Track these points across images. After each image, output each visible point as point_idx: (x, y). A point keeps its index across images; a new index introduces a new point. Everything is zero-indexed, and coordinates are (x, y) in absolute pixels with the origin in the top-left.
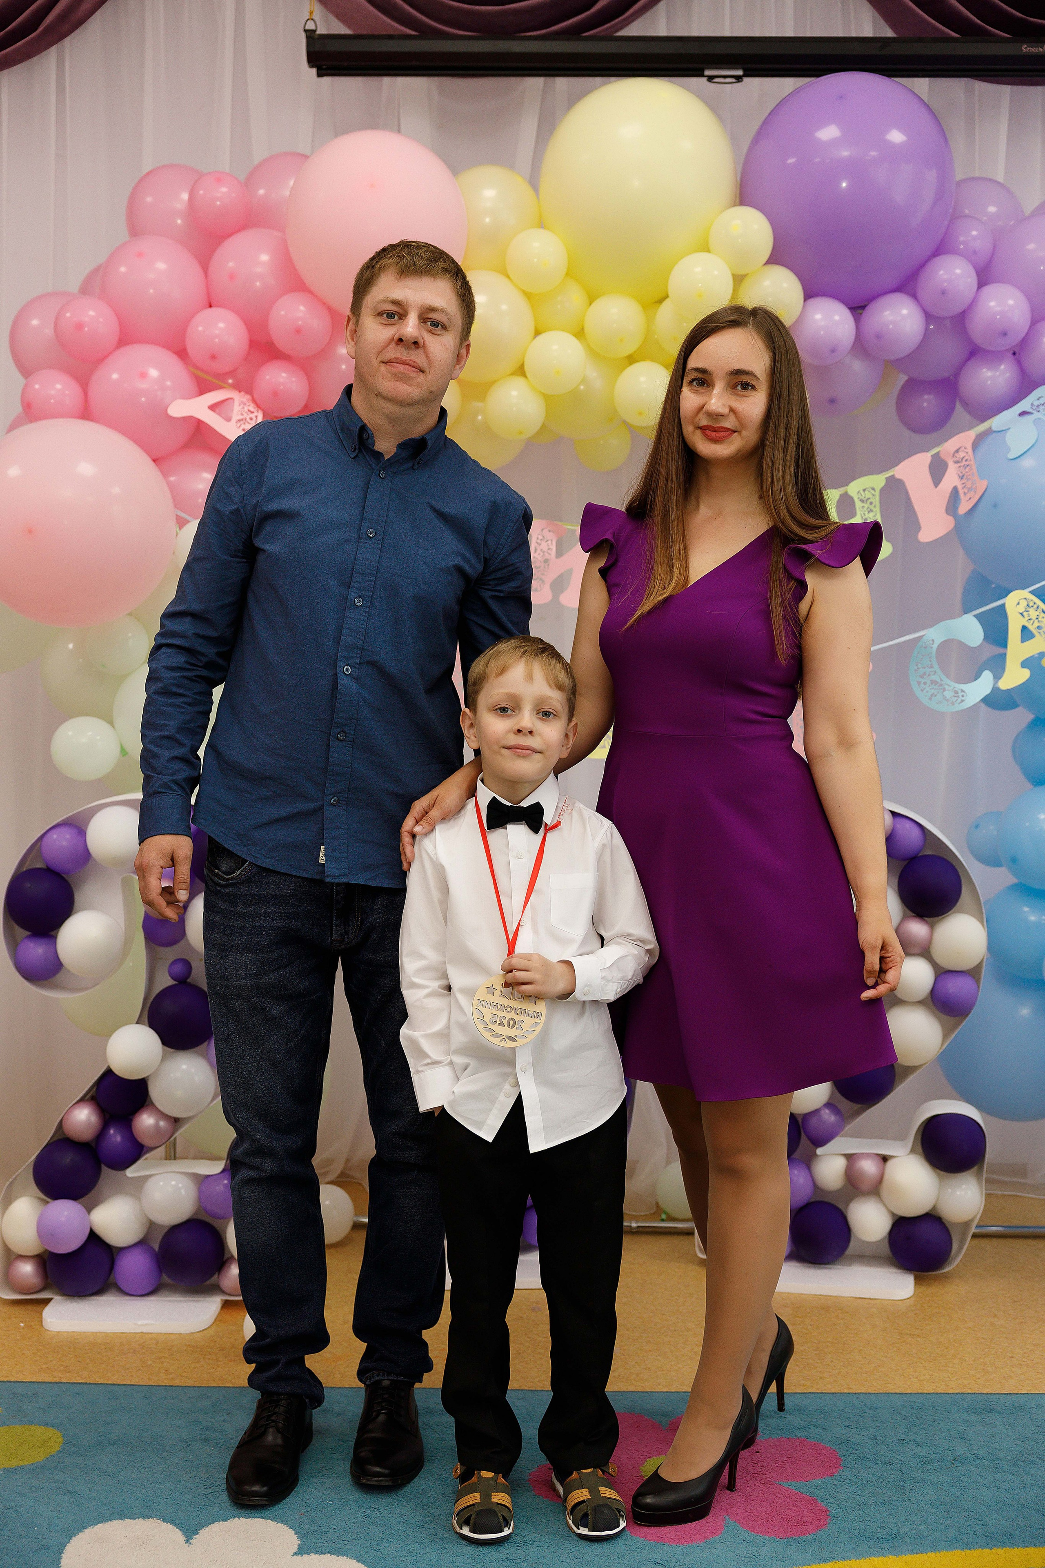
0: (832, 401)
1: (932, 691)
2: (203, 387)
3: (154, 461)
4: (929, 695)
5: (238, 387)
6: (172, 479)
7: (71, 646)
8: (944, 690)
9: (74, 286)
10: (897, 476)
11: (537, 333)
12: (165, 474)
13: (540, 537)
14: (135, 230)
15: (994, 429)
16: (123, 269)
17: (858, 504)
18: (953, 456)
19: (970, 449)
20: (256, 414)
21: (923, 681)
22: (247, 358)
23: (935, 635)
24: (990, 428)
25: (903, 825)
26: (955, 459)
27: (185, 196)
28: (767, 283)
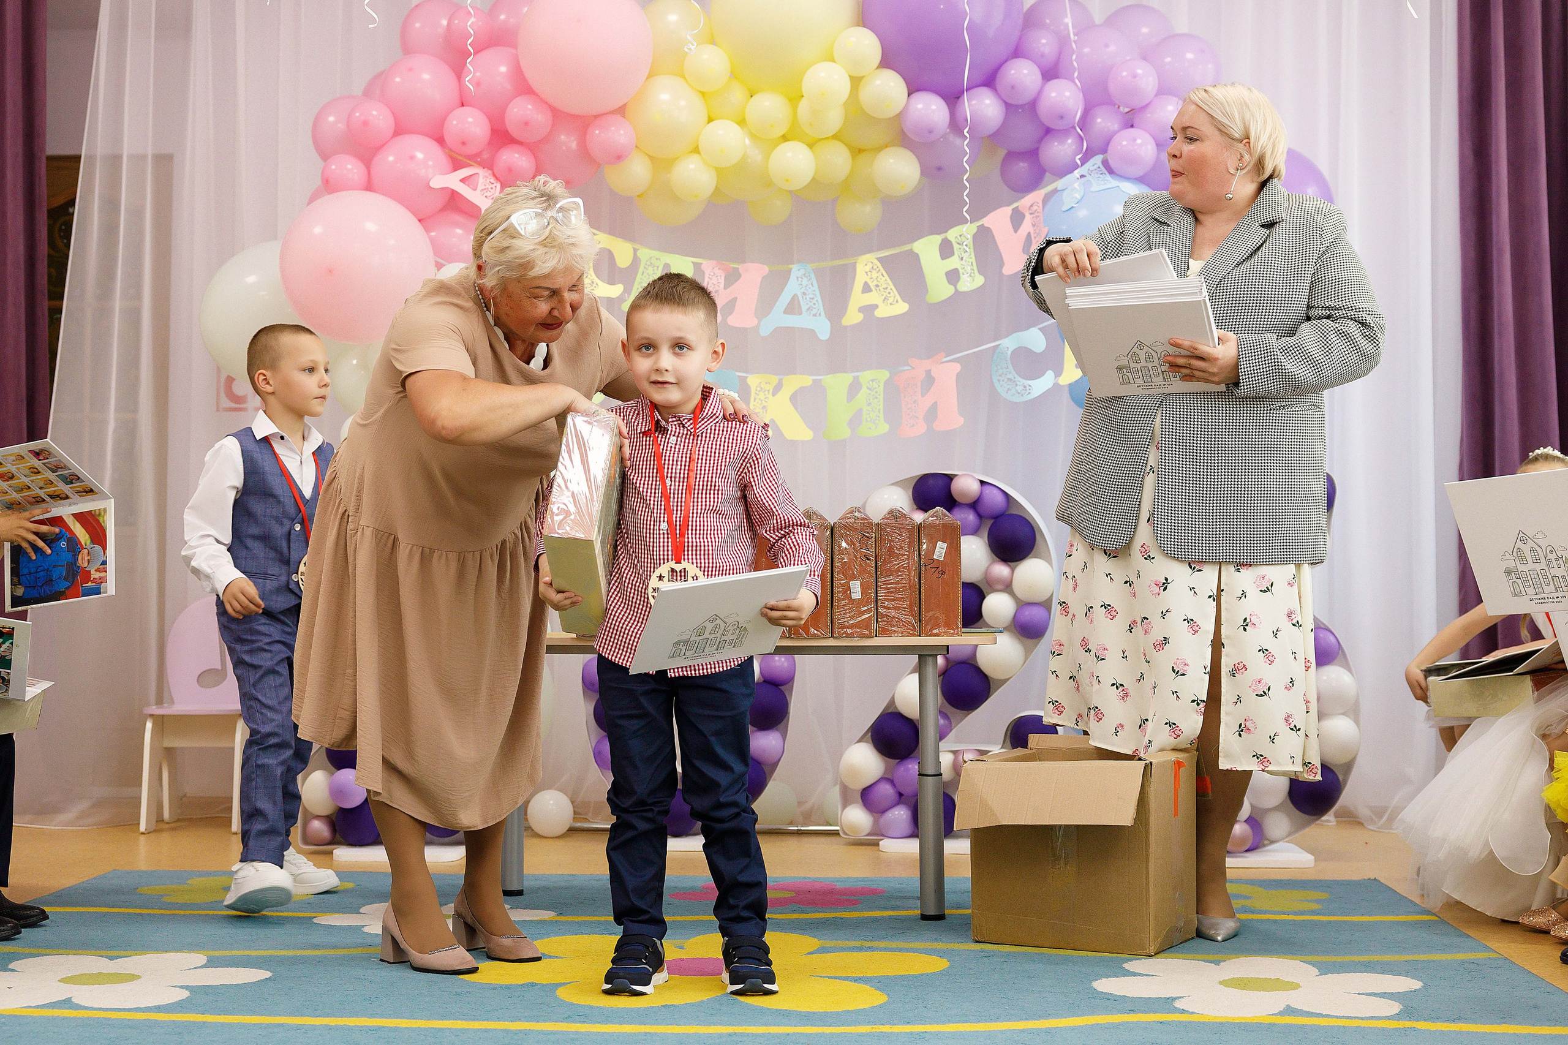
0: (939, 169)
1: (1009, 386)
2: (456, 165)
3: (420, 221)
4: (1006, 389)
5: (484, 165)
6: (433, 234)
7: (355, 362)
8: (1016, 385)
9: (358, 90)
10: (986, 225)
11: (710, 120)
12: (427, 230)
13: (712, 274)
14: (407, 49)
15: (1059, 189)
16: (398, 79)
17: (956, 246)
18: (1029, 209)
19: (1041, 205)
20: (495, 185)
21: (1001, 379)
22: (489, 143)
23: (1009, 344)
24: (1056, 189)
25: (988, 490)
26: (1031, 212)
27: (445, 22)
28: (878, 82)
